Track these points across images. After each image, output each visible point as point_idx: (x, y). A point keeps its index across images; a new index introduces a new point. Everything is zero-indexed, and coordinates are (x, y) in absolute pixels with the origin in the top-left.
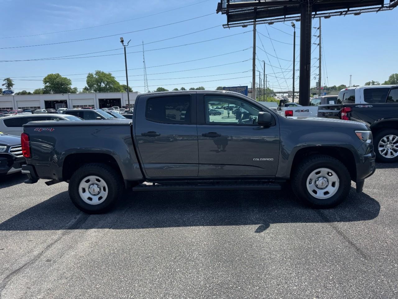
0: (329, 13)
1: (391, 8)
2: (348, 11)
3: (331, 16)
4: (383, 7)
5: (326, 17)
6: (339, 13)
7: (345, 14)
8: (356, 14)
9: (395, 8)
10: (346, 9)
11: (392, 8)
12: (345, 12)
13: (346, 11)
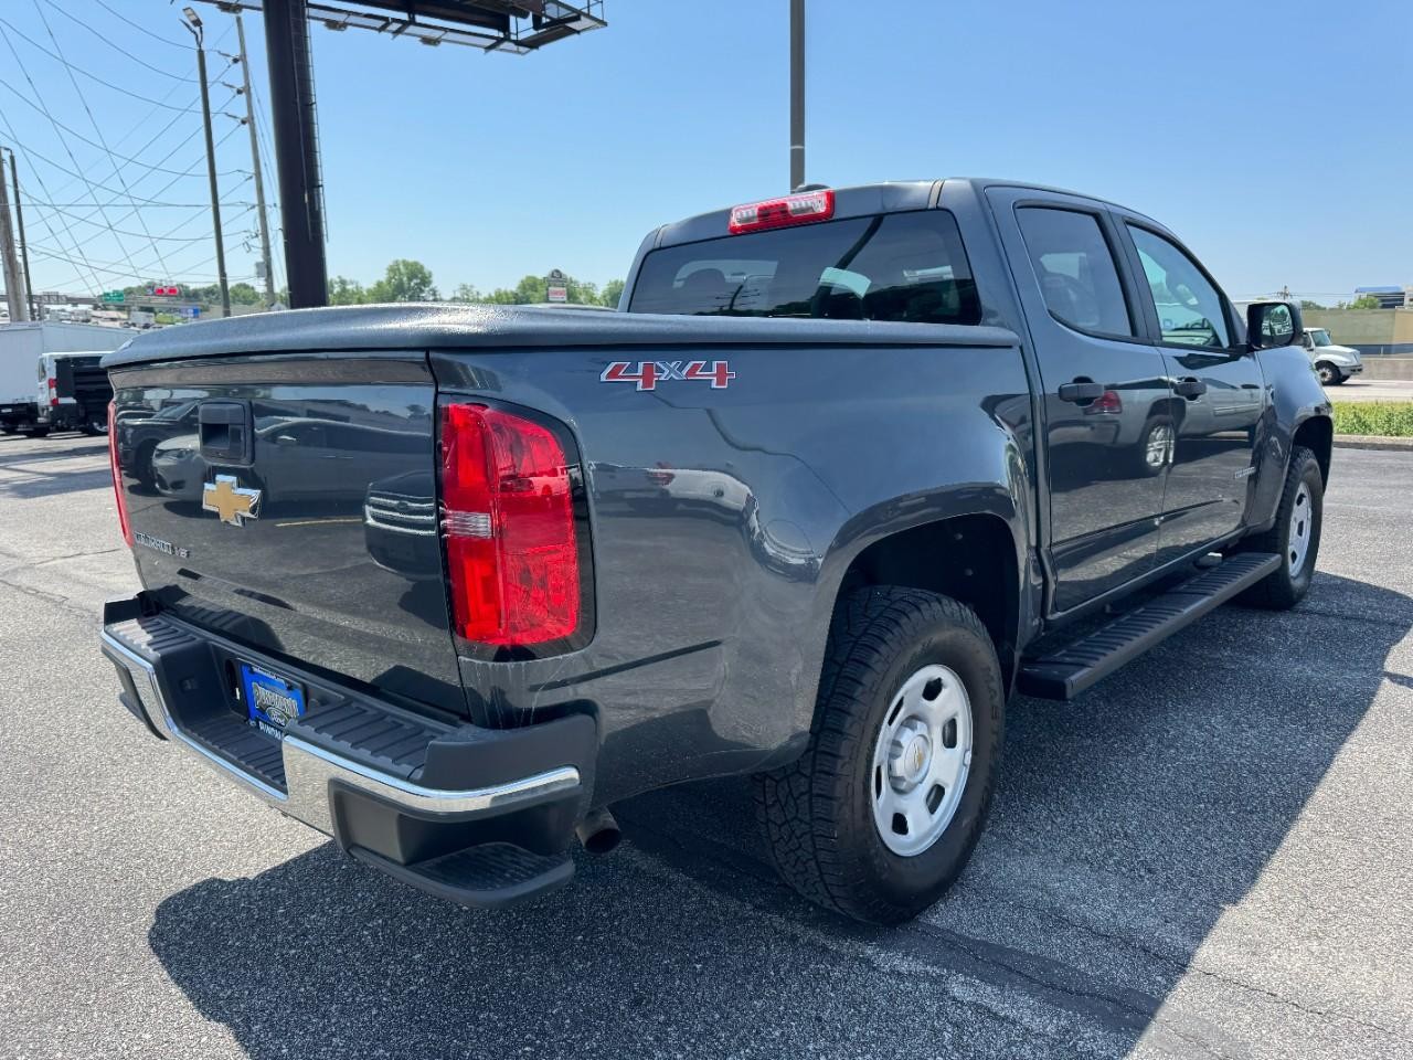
0: (349, 13)
1: (522, 49)
2: (412, 22)
3: (351, 24)
4: (507, 39)
5: (332, 24)
6: (380, 23)
7: (398, 32)
8: (427, 41)
9: (535, 51)
10: (404, 16)
11: (527, 49)
12: (399, 25)
13: (405, 24)
